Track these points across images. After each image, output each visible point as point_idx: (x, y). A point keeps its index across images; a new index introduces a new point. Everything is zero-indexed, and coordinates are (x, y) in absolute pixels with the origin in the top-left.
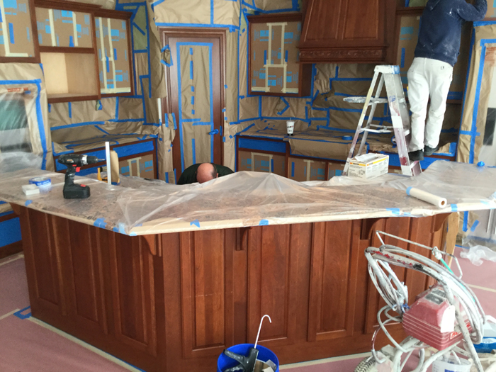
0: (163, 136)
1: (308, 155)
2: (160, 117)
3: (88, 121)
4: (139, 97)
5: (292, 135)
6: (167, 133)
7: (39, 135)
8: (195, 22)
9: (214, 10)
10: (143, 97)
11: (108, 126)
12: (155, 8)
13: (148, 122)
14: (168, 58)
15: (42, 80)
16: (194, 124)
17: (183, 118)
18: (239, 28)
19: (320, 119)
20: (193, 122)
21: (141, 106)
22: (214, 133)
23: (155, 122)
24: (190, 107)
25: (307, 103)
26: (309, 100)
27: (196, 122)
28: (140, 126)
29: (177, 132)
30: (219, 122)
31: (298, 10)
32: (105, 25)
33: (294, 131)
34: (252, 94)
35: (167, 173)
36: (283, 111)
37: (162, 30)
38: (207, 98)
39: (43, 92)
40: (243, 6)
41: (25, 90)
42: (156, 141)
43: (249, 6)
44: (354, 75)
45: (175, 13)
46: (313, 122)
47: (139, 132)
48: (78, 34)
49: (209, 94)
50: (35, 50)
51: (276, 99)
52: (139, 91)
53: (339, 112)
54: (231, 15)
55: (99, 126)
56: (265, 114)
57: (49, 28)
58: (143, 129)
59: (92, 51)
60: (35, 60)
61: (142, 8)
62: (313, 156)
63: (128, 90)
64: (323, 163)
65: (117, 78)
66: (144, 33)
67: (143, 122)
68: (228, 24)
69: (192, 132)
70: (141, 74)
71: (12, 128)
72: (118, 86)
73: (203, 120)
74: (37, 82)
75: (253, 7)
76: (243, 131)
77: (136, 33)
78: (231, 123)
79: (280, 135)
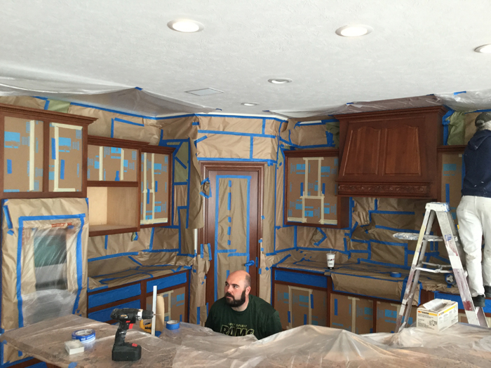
0: (197, 267)
1: (354, 292)
2: (196, 248)
3: (122, 252)
4: (176, 227)
5: (333, 268)
6: (202, 263)
7: (76, 271)
8: (234, 157)
9: (254, 146)
10: (179, 227)
11: (142, 256)
12: (198, 144)
13: (182, 253)
14: (207, 190)
15: (86, 215)
16: (230, 255)
17: (219, 248)
18: (276, 162)
19: (361, 252)
20: (228, 253)
21: (177, 237)
22: (250, 264)
23: (190, 253)
24: (226, 237)
25: (346, 234)
26: (347, 231)
27: (232, 253)
28: (174, 257)
29: (212, 262)
30: (255, 252)
31: (334, 146)
32: (149, 159)
33: (335, 264)
34: (288, 224)
35: (199, 308)
36: (320, 242)
37: (203, 164)
38: (244, 229)
39: (86, 226)
40: (281, 142)
41: (68, 225)
42: (190, 272)
43: (286, 142)
44: (395, 208)
45: (216, 149)
46: (353, 254)
47: (172, 263)
48: (125, 169)
49: (246, 224)
50: (83, 185)
51: (312, 230)
52: (176, 222)
53: (381, 246)
54: (269, 150)
55: (133, 256)
56: (301, 244)
57: (98, 164)
58: (177, 260)
59: (136, 184)
60: (82, 195)
61: (185, 144)
62: (359, 293)
63: (166, 220)
64: (370, 301)
65: (156, 209)
66: (185, 167)
67: (177, 252)
68: (266, 158)
69: (227, 263)
70: (179, 205)
71: (50, 264)
72: (156, 217)
73: (239, 251)
74: (81, 217)
75: (290, 143)
76: (279, 263)
77: (178, 167)
78: (267, 255)
79: (321, 268)
